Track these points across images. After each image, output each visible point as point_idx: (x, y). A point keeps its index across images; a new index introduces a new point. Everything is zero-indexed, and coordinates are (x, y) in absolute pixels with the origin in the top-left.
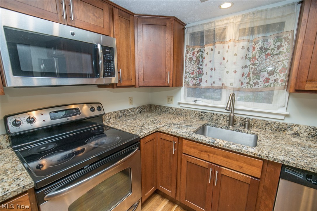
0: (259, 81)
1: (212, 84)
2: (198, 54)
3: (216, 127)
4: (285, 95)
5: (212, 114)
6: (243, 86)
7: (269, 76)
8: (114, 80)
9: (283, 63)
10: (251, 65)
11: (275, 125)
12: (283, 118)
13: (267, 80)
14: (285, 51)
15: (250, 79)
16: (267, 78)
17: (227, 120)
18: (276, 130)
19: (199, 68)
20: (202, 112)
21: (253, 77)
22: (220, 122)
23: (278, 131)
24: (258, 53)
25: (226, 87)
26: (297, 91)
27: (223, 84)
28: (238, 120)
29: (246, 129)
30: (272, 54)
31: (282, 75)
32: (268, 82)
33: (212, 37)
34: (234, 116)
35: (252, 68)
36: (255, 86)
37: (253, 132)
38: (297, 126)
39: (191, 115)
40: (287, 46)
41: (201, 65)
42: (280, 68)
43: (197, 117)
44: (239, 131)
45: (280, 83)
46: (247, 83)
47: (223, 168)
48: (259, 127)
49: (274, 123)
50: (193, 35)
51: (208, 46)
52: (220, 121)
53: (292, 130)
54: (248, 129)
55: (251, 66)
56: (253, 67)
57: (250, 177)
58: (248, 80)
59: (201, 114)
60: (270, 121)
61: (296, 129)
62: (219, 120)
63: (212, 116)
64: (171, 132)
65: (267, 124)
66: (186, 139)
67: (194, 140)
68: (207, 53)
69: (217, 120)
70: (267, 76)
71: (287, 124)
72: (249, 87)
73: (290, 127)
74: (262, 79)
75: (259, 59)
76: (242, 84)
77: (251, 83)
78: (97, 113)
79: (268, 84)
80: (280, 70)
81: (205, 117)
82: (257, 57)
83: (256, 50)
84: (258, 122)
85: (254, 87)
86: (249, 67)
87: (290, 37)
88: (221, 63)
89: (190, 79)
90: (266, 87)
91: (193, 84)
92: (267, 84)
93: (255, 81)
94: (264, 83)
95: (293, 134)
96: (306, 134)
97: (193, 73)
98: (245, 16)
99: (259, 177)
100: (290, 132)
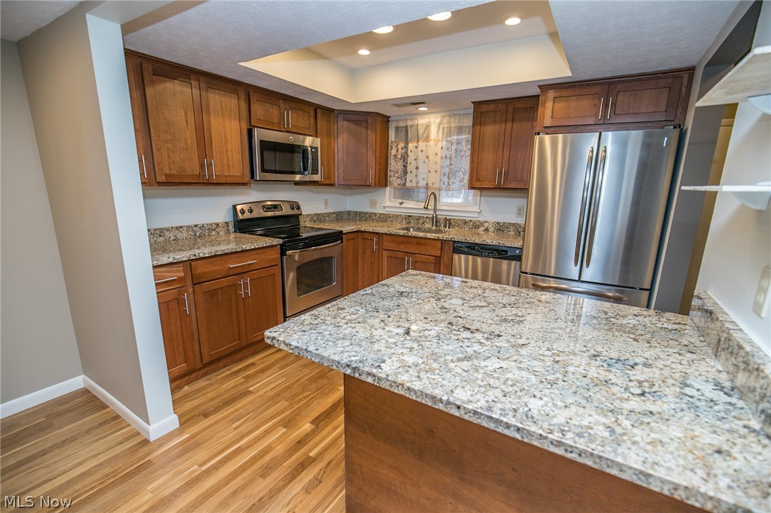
1: (416, 184)
2: (403, 151)
8: (317, 178)
11: (471, 223)
12: (477, 215)
18: (472, 228)
19: (404, 166)
20: (409, 216)
29: (447, 229)
34: (436, 216)
36: (452, 185)
38: (486, 222)
39: (398, 220)
41: (406, 163)
47: (415, 255)
49: (471, 221)
50: (397, 128)
51: (413, 143)
53: (484, 227)
54: (449, 228)
57: (434, 257)
59: (408, 218)
60: (467, 219)
61: (486, 225)
63: (418, 219)
65: (466, 222)
66: (386, 234)
68: (411, 151)
71: (481, 221)
73: (482, 224)
78: (295, 212)
81: (411, 221)
83: (453, 151)
84: (458, 221)
88: (424, 162)
89: (394, 178)
90: (462, 186)
91: (398, 184)
92: (462, 184)
94: (460, 183)
95: (484, 230)
96: (493, 229)
97: (397, 172)
98: (444, 117)
99: (439, 255)
100: (482, 229)
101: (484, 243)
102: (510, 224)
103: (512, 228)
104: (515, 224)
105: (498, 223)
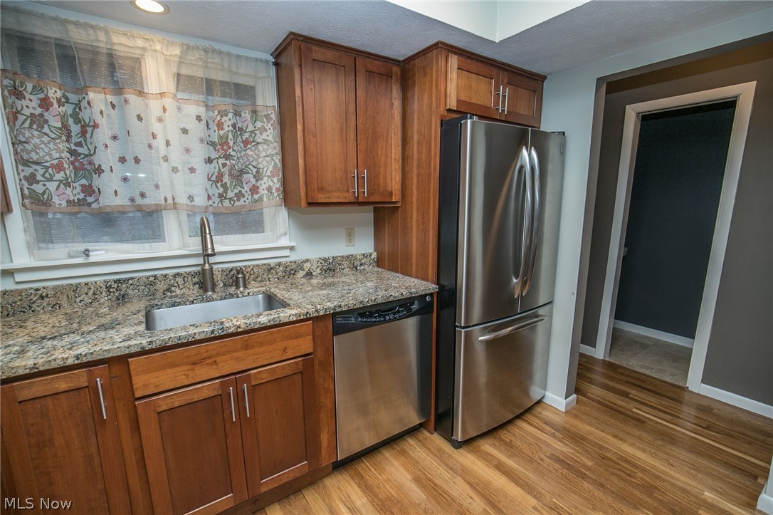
0: (243, 191)
1: (132, 200)
2: (62, 109)
3: (179, 304)
4: (283, 214)
5: (152, 279)
6: (211, 202)
7: (257, 181)
9: (273, 159)
10: (220, 157)
11: (281, 268)
12: (287, 253)
13: (254, 190)
14: (270, 138)
15: (224, 186)
16: (253, 185)
17: (195, 284)
18: (284, 277)
19: (73, 153)
20: (117, 281)
21: (231, 182)
22: (178, 292)
23: (286, 277)
24: (230, 136)
25: (175, 206)
26: (310, 204)
27: (166, 199)
28: (218, 277)
29: (241, 289)
30: (253, 141)
31: (275, 179)
32: (257, 193)
33: (104, 70)
34: (211, 269)
35: (224, 165)
36: (238, 200)
37: (258, 290)
38: (307, 261)
39: (78, 300)
40: (272, 131)
41: (79, 144)
42: (271, 168)
43: (102, 300)
44: (232, 296)
45: (276, 194)
46: (220, 196)
47: (252, 372)
48: (259, 279)
49: (280, 264)
51: (99, 92)
52: (177, 290)
53: (303, 270)
54: (245, 287)
55: (222, 161)
56: (228, 162)
57: (300, 359)
58: (221, 190)
59: (115, 286)
60: (272, 263)
61: (307, 266)
62: (173, 289)
63: (151, 284)
64: (77, 357)
65: (270, 269)
66: (143, 352)
67: (170, 343)
68: (101, 112)
69: (169, 290)
70: (253, 181)
71: (295, 262)
72: (226, 203)
73: (299, 265)
74: (247, 188)
75: (236, 148)
76: (209, 197)
77: (230, 194)
79: (258, 195)
80: (271, 172)
81: (130, 291)
82: (231, 143)
83: (226, 129)
84: (255, 270)
85: (237, 203)
86: (215, 161)
87: (273, 116)
88: (150, 146)
89: (52, 186)
90: (256, 201)
91: (69, 202)
92: (256, 197)
93: (236, 191)
94: (252, 195)
95: (305, 276)
96: (318, 271)
97: (59, 168)
98: (187, 49)
99: (311, 350)
100: (301, 273)
101: (391, 299)
102: (343, 257)
103: (346, 264)
104: (348, 257)
105: (325, 260)
